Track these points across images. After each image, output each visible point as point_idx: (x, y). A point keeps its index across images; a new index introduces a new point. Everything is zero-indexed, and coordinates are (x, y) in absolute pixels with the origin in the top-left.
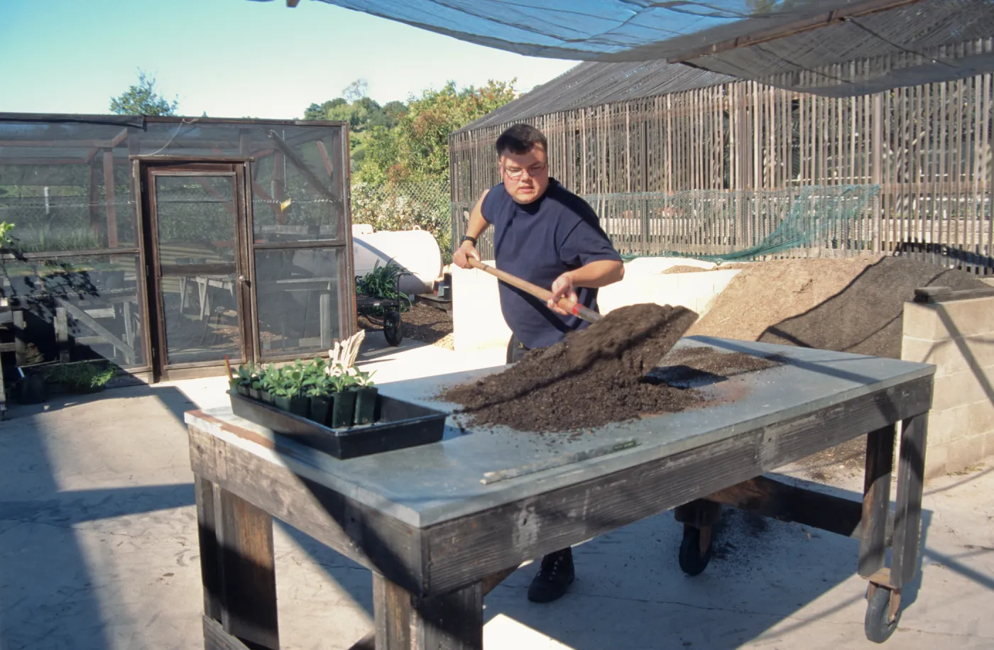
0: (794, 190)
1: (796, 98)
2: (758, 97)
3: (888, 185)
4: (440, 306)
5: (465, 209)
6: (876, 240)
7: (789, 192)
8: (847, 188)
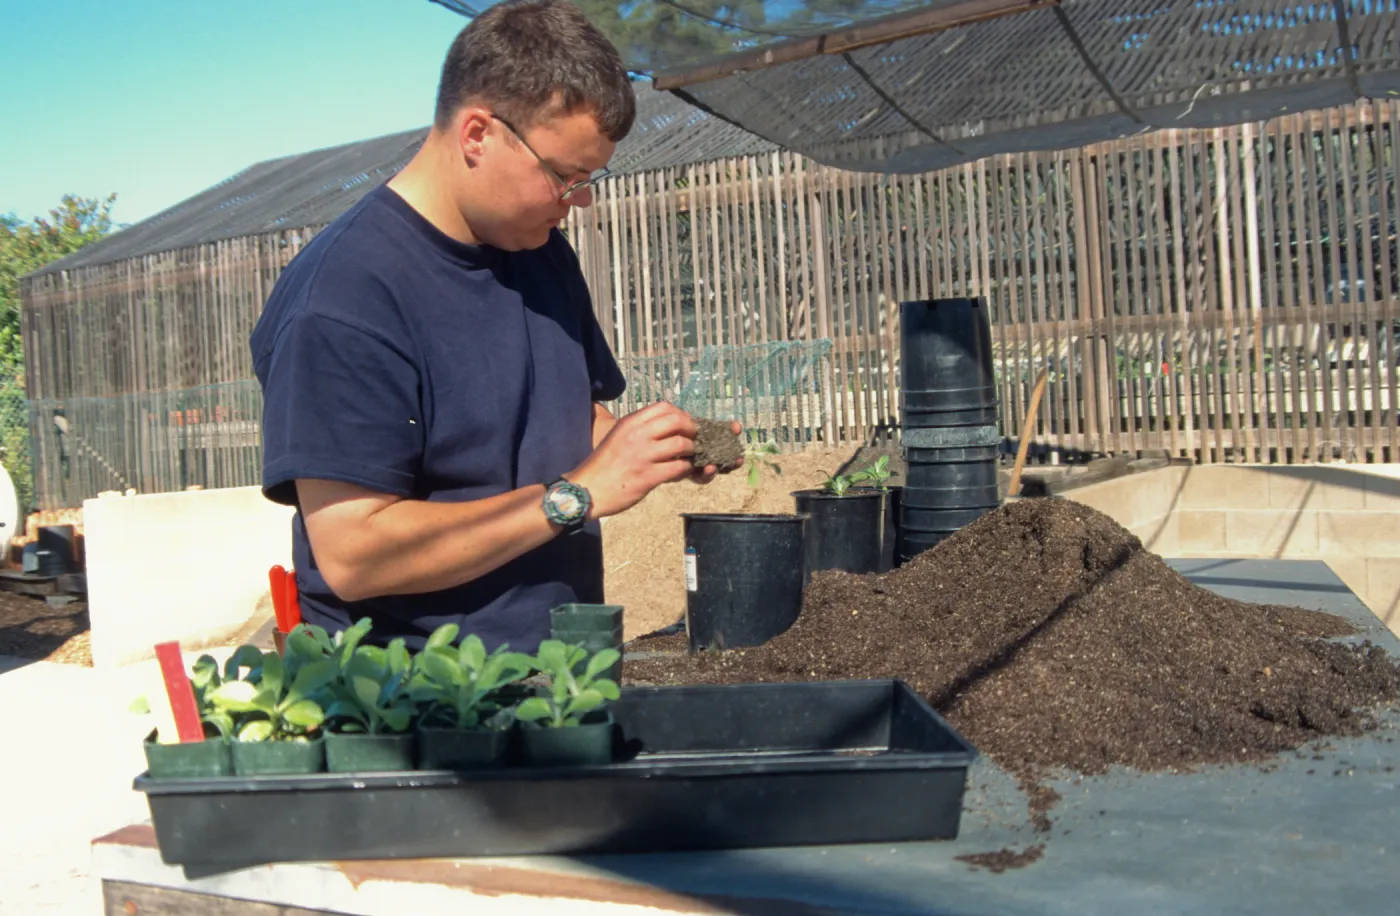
0: (687, 354)
1: (683, 209)
2: (618, 207)
3: (844, 339)
4: (29, 589)
5: (57, 412)
6: (829, 425)
7: (680, 356)
8: (778, 347)
